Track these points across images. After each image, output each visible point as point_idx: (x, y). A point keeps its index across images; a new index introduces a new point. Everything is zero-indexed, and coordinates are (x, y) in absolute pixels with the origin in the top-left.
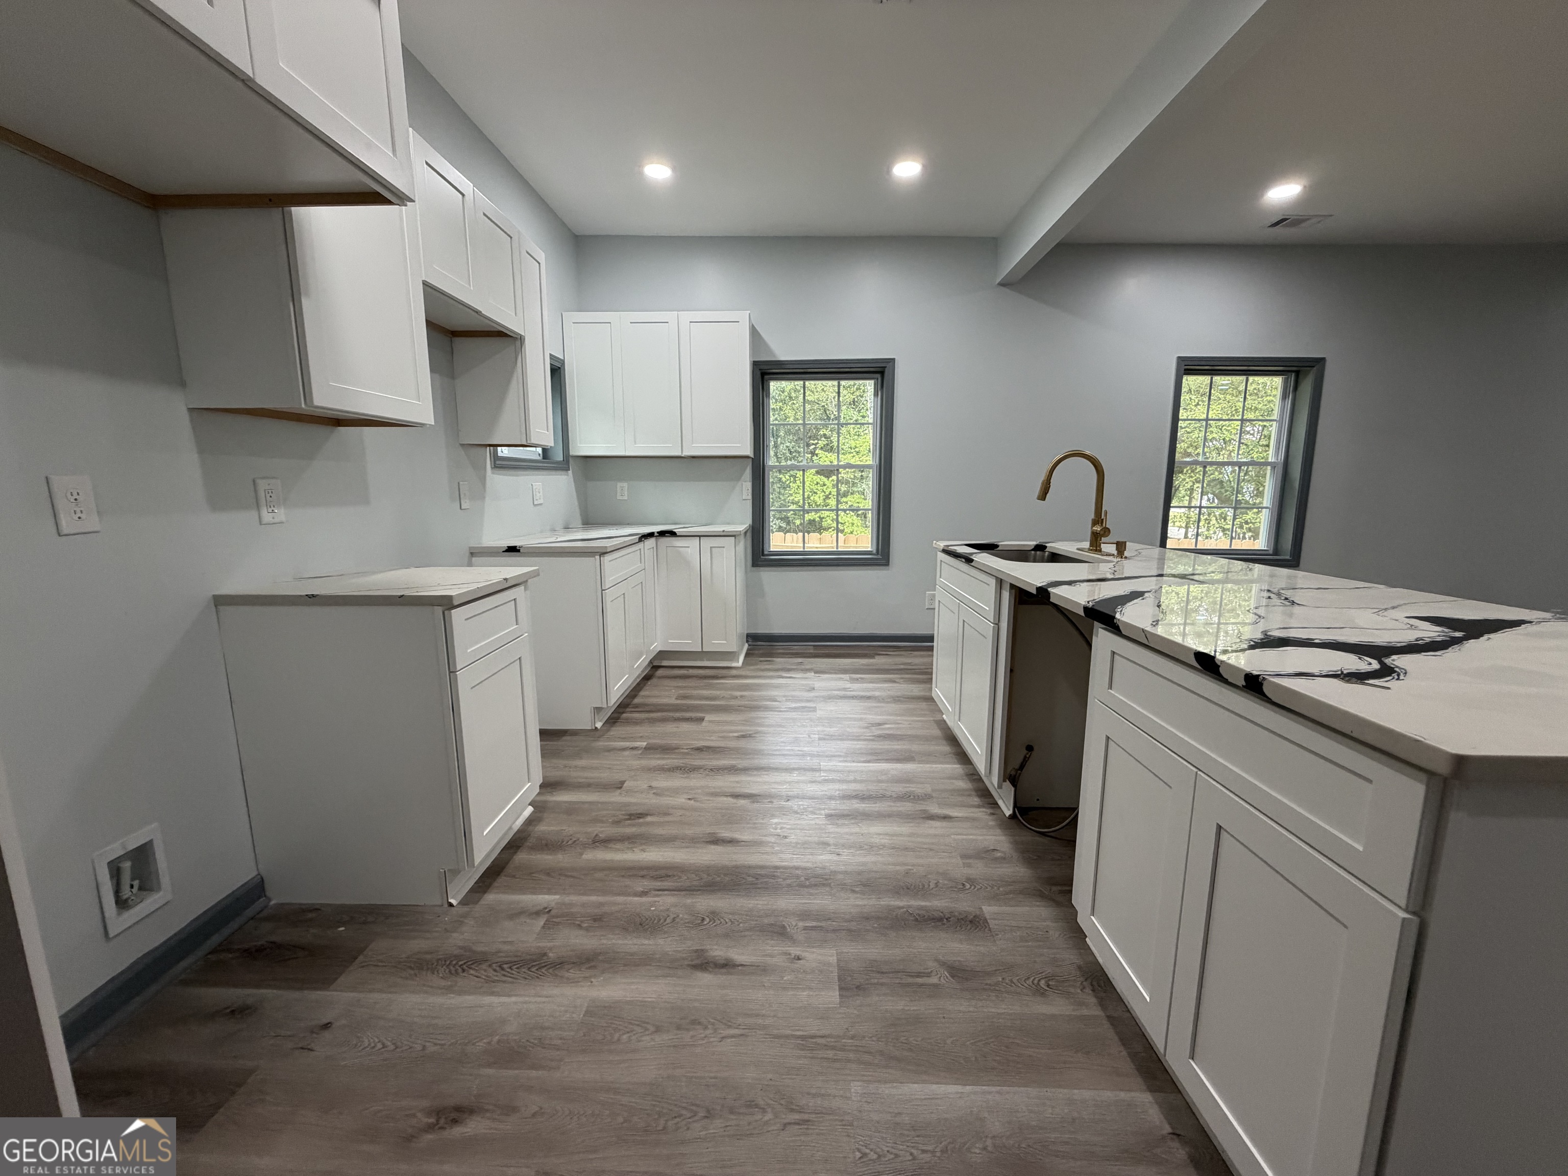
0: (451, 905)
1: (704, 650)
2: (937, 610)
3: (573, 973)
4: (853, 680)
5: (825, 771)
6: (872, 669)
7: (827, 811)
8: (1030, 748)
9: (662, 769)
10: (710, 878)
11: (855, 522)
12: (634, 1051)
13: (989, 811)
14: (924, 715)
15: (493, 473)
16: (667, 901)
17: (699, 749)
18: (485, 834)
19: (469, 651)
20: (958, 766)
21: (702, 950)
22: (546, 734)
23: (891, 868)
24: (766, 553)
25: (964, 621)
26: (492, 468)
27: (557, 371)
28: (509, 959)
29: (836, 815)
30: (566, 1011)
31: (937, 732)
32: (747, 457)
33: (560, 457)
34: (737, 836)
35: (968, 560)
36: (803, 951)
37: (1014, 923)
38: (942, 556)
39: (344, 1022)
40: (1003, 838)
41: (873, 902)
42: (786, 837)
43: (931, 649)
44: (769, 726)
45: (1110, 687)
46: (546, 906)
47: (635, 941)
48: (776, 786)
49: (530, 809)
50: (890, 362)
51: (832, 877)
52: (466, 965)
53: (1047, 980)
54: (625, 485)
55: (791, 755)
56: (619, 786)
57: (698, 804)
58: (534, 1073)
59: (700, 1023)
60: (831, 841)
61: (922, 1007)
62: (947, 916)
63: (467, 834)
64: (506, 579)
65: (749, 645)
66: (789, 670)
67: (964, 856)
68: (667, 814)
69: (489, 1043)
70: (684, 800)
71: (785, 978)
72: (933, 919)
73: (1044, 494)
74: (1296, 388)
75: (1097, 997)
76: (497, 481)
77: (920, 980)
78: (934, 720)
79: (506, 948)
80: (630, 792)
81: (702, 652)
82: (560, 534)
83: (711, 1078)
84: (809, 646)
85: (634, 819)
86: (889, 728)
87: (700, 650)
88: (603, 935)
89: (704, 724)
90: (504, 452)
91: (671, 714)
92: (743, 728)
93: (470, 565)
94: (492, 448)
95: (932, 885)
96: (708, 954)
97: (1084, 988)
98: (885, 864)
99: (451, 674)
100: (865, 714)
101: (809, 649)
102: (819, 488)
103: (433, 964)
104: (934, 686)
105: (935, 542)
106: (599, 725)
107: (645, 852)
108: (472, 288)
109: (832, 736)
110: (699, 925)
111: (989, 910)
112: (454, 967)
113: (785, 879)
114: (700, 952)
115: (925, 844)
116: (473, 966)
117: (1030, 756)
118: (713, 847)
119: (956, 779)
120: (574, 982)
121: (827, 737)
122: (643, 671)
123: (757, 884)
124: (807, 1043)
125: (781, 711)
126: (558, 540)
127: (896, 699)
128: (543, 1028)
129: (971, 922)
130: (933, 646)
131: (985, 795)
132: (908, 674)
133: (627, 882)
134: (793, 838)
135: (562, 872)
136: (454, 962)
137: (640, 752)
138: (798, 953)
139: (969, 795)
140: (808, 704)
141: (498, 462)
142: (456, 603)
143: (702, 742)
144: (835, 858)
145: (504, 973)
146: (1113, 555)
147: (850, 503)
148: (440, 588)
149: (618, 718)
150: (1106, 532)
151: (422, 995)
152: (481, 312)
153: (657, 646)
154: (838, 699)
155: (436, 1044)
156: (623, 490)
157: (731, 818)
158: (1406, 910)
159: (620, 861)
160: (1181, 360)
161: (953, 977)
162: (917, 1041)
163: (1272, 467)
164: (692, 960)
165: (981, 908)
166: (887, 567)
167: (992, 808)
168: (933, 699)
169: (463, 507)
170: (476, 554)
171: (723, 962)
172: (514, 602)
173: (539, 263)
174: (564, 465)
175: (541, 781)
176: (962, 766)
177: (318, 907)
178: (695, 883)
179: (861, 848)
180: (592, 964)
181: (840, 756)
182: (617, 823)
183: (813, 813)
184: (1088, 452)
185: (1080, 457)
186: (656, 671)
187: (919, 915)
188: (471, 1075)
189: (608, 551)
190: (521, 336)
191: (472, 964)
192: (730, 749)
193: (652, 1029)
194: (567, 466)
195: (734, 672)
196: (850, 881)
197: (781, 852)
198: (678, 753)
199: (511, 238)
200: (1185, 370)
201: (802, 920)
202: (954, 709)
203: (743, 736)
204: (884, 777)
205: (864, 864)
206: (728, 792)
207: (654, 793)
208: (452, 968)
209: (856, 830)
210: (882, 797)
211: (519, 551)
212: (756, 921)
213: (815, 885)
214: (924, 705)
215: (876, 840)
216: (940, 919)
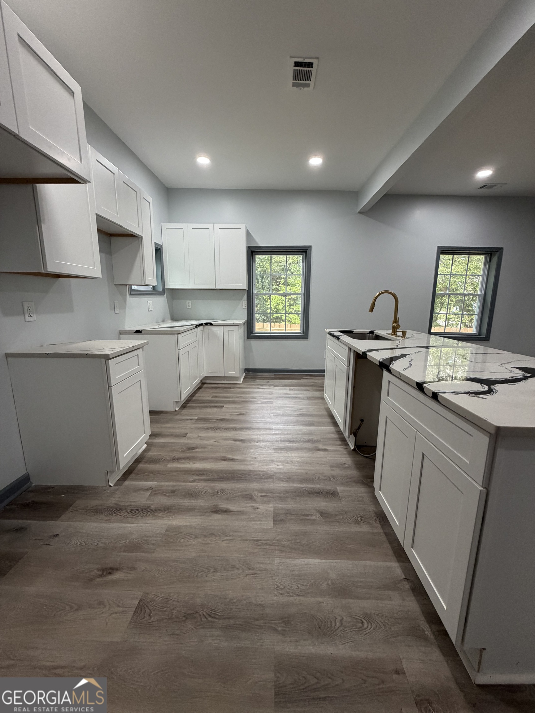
0: (110, 486)
1: (225, 376)
2: (326, 359)
3: (161, 514)
4: (290, 390)
5: (275, 429)
6: (299, 385)
7: (274, 447)
8: (362, 420)
9: (204, 429)
10: (222, 475)
11: (297, 318)
12: (186, 546)
13: (345, 447)
14: (319, 406)
15: (129, 297)
16: (202, 484)
17: (221, 420)
18: (125, 456)
19: (117, 378)
20: (333, 428)
21: (217, 505)
22: (152, 413)
23: (300, 471)
24: (253, 332)
25: (336, 365)
26: (129, 295)
27: (158, 251)
28: (135, 508)
29: (278, 449)
30: (158, 530)
31: (325, 413)
32: (245, 290)
33: (160, 289)
34: (235, 457)
35: (338, 338)
36: (260, 506)
37: (350, 494)
38: (328, 336)
39: (63, 534)
40: (349, 459)
41: (291, 485)
42: (256, 458)
43: (324, 376)
44: (252, 410)
45: (388, 396)
46: (151, 486)
47: (189, 501)
48: (254, 436)
49: (146, 445)
50: (309, 247)
51: (274, 475)
52: (116, 510)
53: (361, 517)
54: (190, 301)
55: (260, 423)
56: (185, 435)
57: (219, 444)
58: (144, 554)
59: (214, 535)
60: (275, 460)
61: (308, 528)
62: (322, 491)
63: (117, 456)
64: (133, 346)
65: (246, 374)
66: (262, 385)
67: (332, 466)
68: (205, 448)
69: (125, 542)
70: (212, 442)
71: (251, 516)
72: (316, 492)
73: (372, 310)
74: (490, 261)
75: (381, 525)
76: (131, 301)
77: (308, 518)
78: (325, 408)
79: (133, 504)
80: (189, 438)
81: (224, 377)
82: (160, 324)
83: (217, 556)
84: (272, 375)
85: (190, 450)
86: (305, 411)
87: (223, 376)
88: (175, 499)
89: (224, 409)
90: (134, 288)
91: (209, 404)
92: (240, 411)
93: (119, 339)
94: (129, 286)
95: (317, 478)
96: (219, 507)
97: (376, 521)
98: (297, 470)
99: (109, 388)
100: (294, 405)
101: (272, 376)
102: (281, 302)
103: (102, 510)
104: (324, 392)
105: (326, 329)
106: (177, 409)
107: (195, 464)
108: (118, 216)
109: (279, 414)
110: (216, 495)
111: (339, 489)
112: (111, 511)
113: (254, 476)
114: (216, 506)
115: (315, 461)
116: (119, 511)
117: (362, 424)
118: (224, 462)
119: (332, 433)
120: (162, 518)
121: (278, 415)
122: (197, 385)
123: (241, 478)
124: (258, 542)
125: (258, 403)
126: (159, 327)
127: (309, 398)
128: (148, 537)
129: (332, 494)
130: (324, 375)
131: (343, 441)
132: (315, 387)
133: (186, 476)
134: (259, 458)
135: (158, 472)
136: (111, 510)
137: (195, 421)
138: (257, 506)
139: (337, 440)
140: (270, 400)
141: (132, 292)
142: (111, 357)
143: (222, 417)
144: (277, 467)
145: (132, 514)
146: (401, 337)
147: (294, 309)
148: (104, 350)
149: (186, 406)
150: (399, 326)
151: (97, 523)
152: (122, 226)
153: (204, 374)
154: (283, 398)
155: (102, 543)
156: (189, 304)
157: (233, 450)
158: (482, 486)
159: (183, 468)
160: (439, 248)
161: (322, 516)
162: (304, 542)
163: (479, 296)
164: (212, 509)
165: (337, 488)
166: (307, 340)
167: (346, 446)
168: (324, 398)
169: (116, 313)
170: (122, 333)
171: (225, 510)
172: (137, 356)
173: (149, 203)
174: (162, 293)
175: (150, 433)
176: (335, 428)
177: (53, 486)
178: (216, 477)
179: (287, 463)
180: (169, 511)
181: (282, 423)
182: (183, 451)
183: (268, 447)
184: (392, 291)
185: (388, 293)
186: (204, 385)
187: (310, 491)
188: (117, 555)
189: (181, 332)
190: (141, 236)
191: (118, 510)
192: (235, 420)
193: (194, 537)
194: (164, 293)
195: (238, 386)
196: (282, 477)
197: (253, 464)
198: (212, 421)
199: (136, 192)
200: (441, 252)
201: (260, 493)
202: (332, 403)
203: (240, 414)
204: (300, 433)
205: (288, 469)
206: (231, 439)
207: (200, 439)
208: (110, 512)
209: (287, 455)
210: (299, 441)
211: (141, 332)
212: (241, 493)
213: (267, 478)
214: (321, 401)
215: (295, 459)
216: (319, 493)
